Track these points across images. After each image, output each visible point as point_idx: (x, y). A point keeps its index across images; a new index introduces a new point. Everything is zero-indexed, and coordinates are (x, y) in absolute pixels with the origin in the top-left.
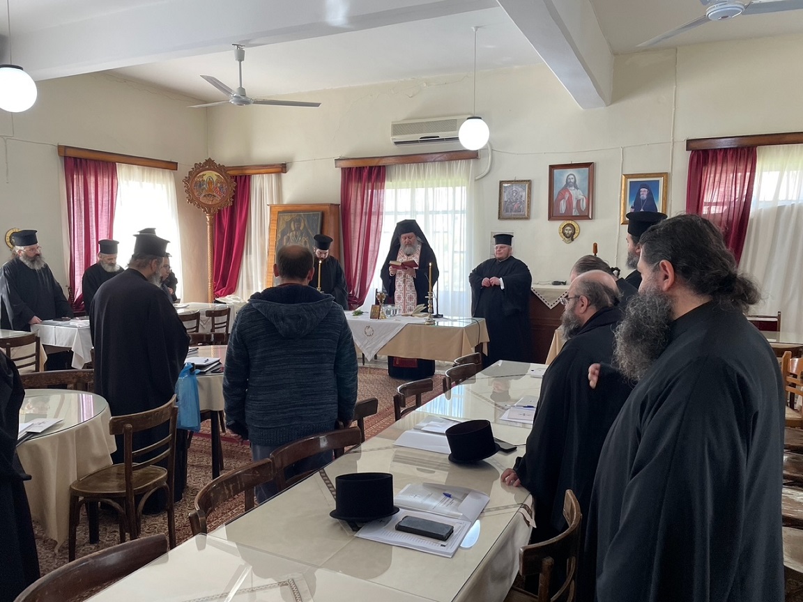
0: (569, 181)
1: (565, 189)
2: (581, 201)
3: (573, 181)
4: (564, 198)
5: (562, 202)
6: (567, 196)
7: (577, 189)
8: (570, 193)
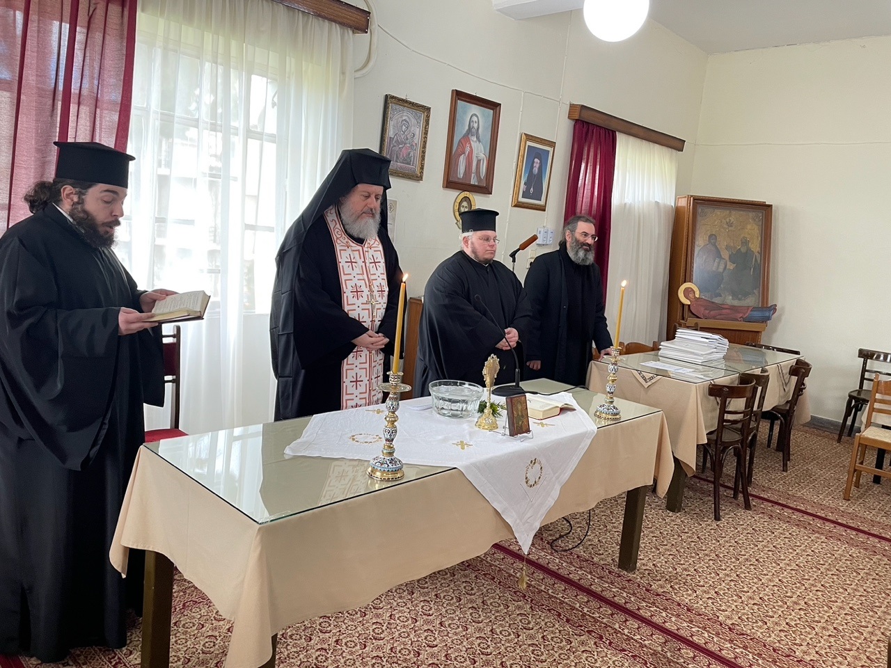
0: (472, 124)
1: (466, 138)
2: (482, 161)
3: (476, 125)
4: (464, 153)
5: (462, 157)
6: (468, 150)
7: (479, 141)
8: (471, 147)
